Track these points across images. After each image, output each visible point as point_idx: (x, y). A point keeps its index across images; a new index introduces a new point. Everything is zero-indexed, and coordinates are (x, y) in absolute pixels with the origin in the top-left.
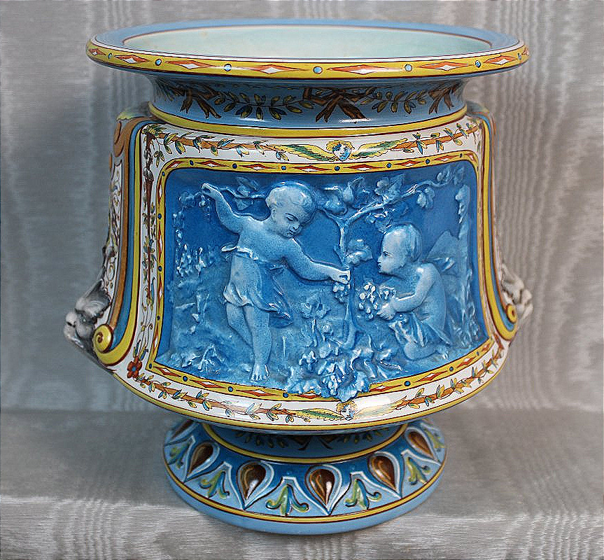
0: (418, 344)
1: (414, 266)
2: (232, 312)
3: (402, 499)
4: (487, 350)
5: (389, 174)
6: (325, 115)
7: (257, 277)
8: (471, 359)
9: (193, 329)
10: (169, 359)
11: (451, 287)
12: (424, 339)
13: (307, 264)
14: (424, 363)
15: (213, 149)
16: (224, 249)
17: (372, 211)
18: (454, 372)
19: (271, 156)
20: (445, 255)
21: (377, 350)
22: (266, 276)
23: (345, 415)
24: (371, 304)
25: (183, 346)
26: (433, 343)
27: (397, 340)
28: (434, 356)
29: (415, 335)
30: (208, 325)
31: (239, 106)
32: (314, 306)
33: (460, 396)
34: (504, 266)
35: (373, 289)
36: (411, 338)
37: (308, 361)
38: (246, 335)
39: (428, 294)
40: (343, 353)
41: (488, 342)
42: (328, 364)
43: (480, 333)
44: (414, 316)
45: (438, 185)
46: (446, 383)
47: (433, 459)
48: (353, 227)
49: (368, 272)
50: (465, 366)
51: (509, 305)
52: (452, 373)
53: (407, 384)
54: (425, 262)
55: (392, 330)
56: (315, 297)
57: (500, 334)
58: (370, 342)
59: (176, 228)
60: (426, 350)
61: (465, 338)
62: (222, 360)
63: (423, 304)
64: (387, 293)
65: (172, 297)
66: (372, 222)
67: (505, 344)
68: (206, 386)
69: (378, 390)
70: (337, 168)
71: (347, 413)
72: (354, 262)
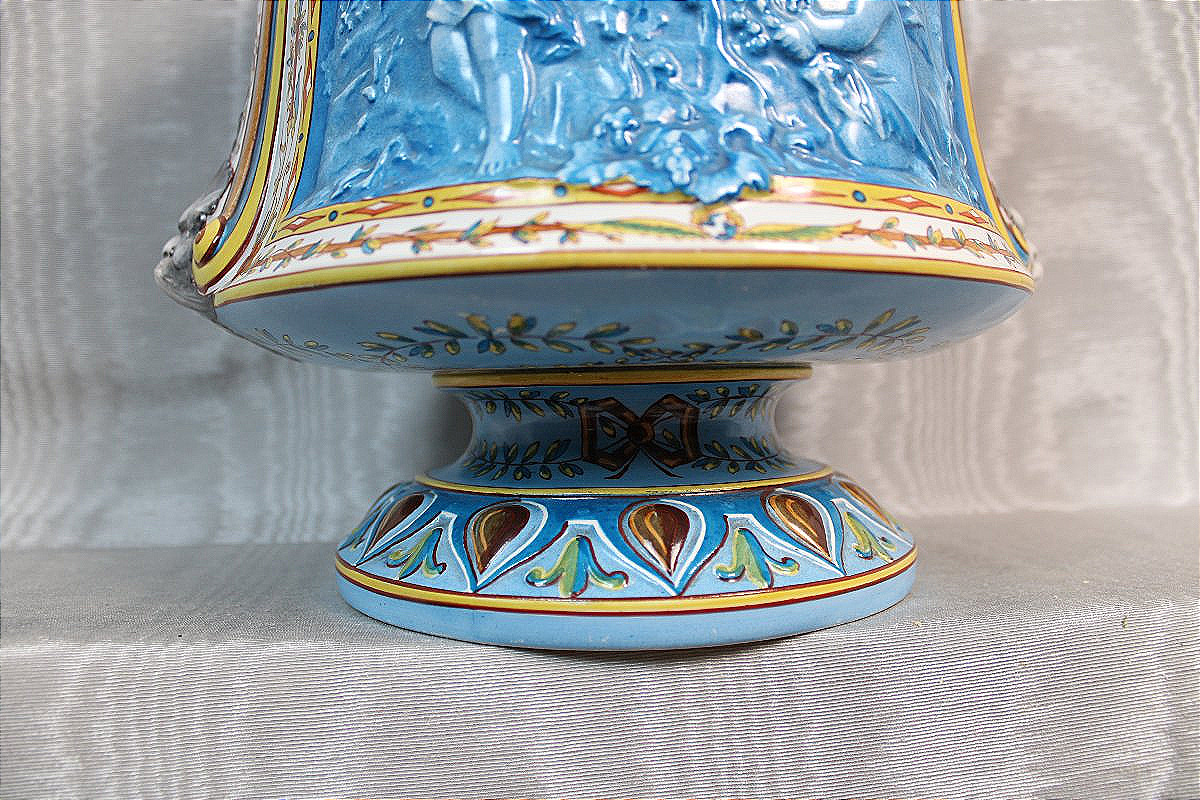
0: (872, 129)
2: (443, 41)
3: (847, 579)
9: (362, 120)
12: (884, 121)
14: (889, 176)
18: (955, 217)
23: (714, 230)
24: (760, 14)
25: (339, 168)
26: (904, 143)
27: (824, 115)
28: (907, 175)
30: (391, 99)
33: (977, 261)
36: (855, 111)
37: (616, 125)
38: (471, 89)
39: (881, 31)
40: (702, 117)
42: (667, 131)
46: (944, 229)
47: (895, 533)
50: (972, 221)
52: (951, 217)
53: (859, 197)
55: (812, 87)
58: (762, 102)
60: (891, 153)
62: (416, 159)
63: (872, 48)
65: (329, 84)
68: (375, 213)
71: (719, 229)
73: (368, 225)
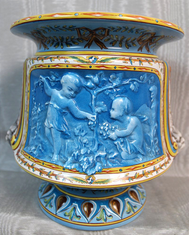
0: (128, 153)
1: (127, 116)
2: (47, 130)
3: (122, 219)
4: (162, 159)
5: (115, 72)
6: (88, 45)
7: (56, 116)
8: (154, 162)
9: (35, 137)
10: (27, 149)
11: (147, 129)
12: (131, 151)
13: (77, 111)
14: (130, 162)
15: (42, 60)
16: (46, 104)
17: (108, 89)
18: (145, 167)
19: (62, 61)
20: (144, 114)
21: (108, 154)
22: (60, 115)
23: (89, 181)
24: (106, 132)
25: (32, 144)
26: (135, 153)
27: (118, 150)
28: (136, 159)
29: (127, 148)
30: (39, 136)
31: (55, 43)
32: (80, 130)
33: (146, 178)
34: (173, 127)
35: (107, 125)
36: (124, 149)
37: (75, 155)
38: (51, 141)
39: (133, 130)
40: (92, 153)
41: (163, 156)
42: (84, 157)
43: (160, 152)
44: (126, 140)
45: (140, 82)
46: (140, 172)
47: (139, 203)
48: (99, 95)
49: (105, 117)
50: (150, 165)
51: (174, 142)
52: (143, 167)
53: (121, 170)
54: (133, 115)
55: (116, 145)
56: (80, 126)
57: (170, 154)
58: (105, 149)
59: (33, 96)
60: (132, 156)
61: (152, 153)
62: (43, 151)
63: (131, 134)
64: (113, 127)
65: (30, 124)
66: (108, 94)
67: (172, 158)
68: (35, 161)
69: (106, 172)
70: (91, 67)
71: (90, 181)
72: (99, 112)
73: (34, 163)
